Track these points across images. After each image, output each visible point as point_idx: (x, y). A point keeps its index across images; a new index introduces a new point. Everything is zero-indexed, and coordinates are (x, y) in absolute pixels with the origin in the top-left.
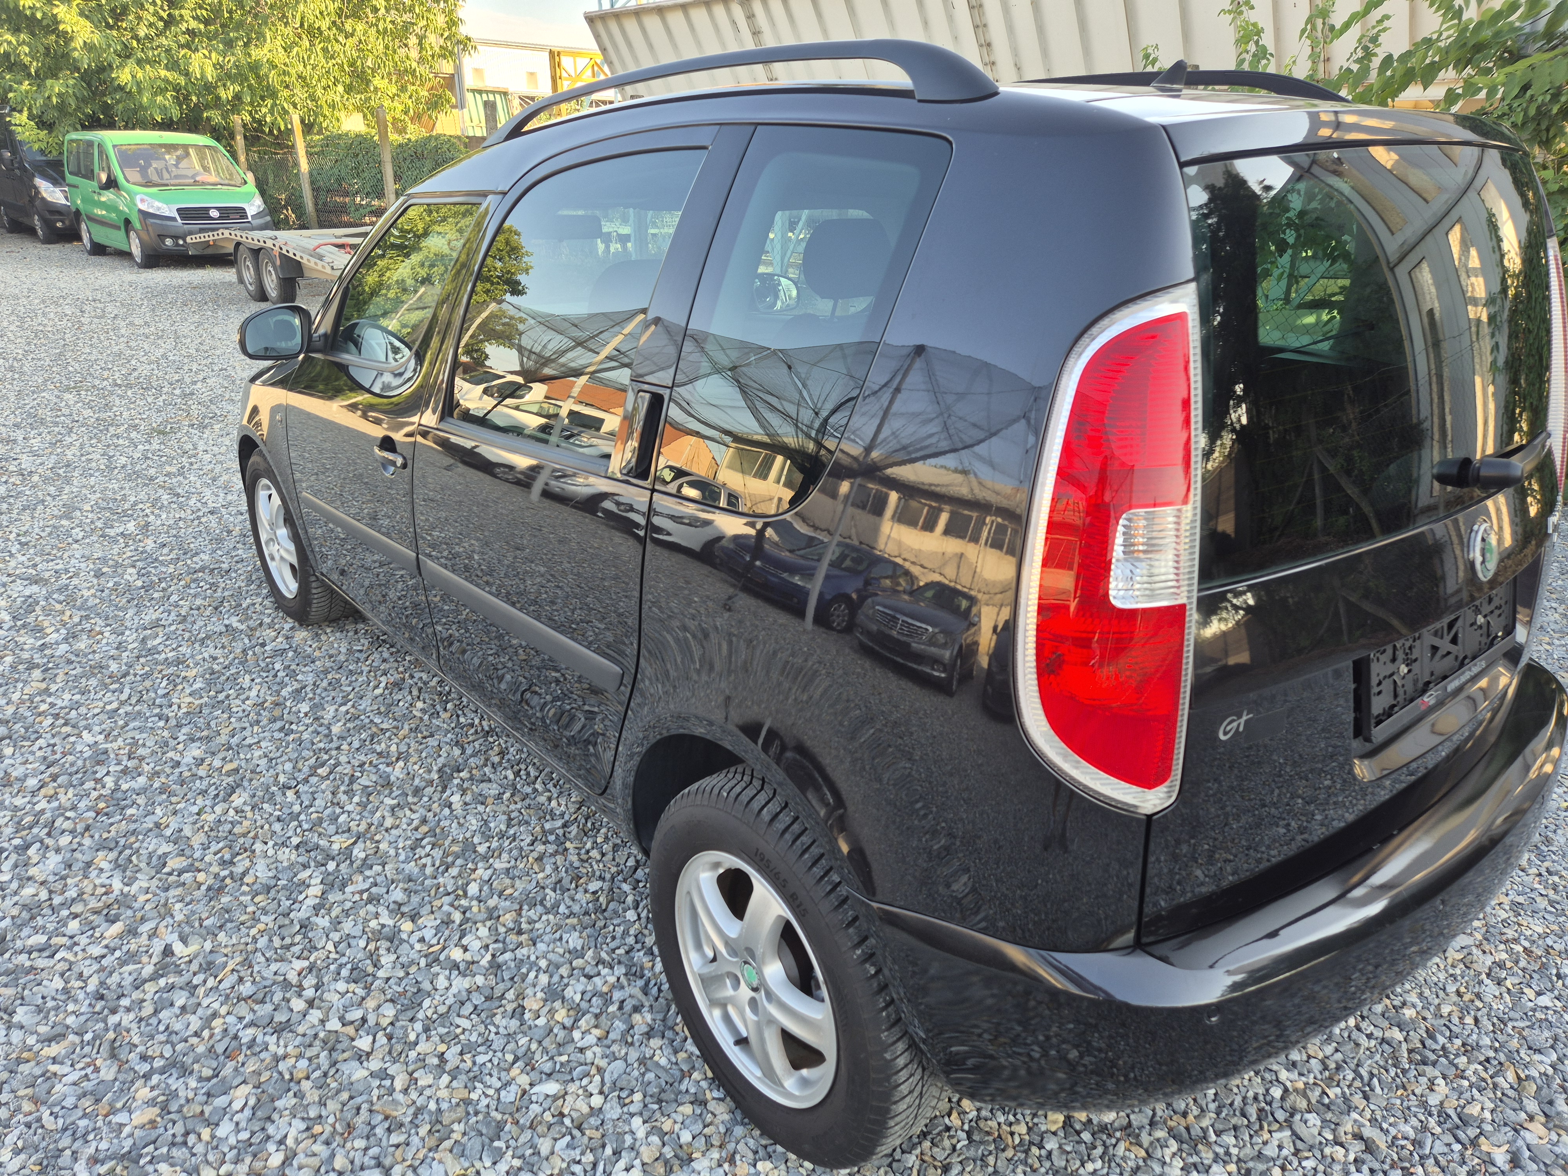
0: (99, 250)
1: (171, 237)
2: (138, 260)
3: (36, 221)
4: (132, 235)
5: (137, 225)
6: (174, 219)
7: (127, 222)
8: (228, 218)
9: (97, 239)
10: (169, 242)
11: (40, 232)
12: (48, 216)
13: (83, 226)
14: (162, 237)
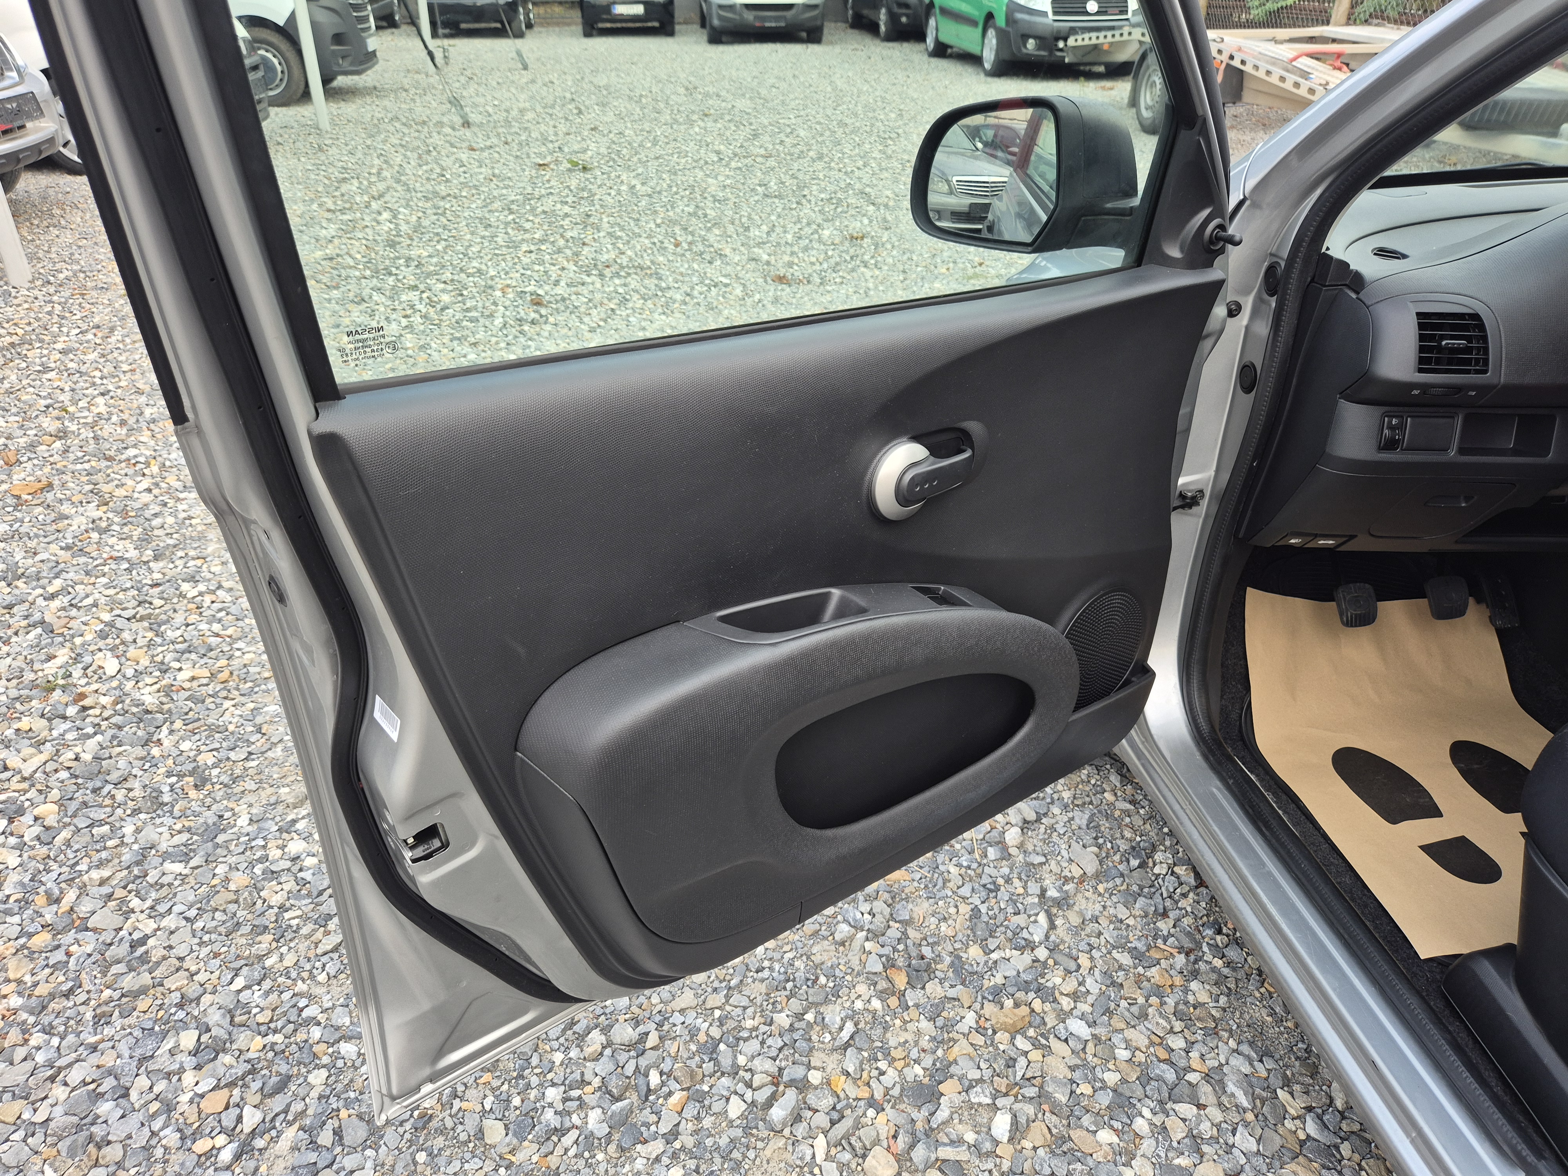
0: (941, 51)
1: (1035, 37)
2: (987, 66)
3: (883, 16)
4: (991, 33)
5: (1001, 21)
6: (1044, 14)
7: (990, 16)
8: (1105, 13)
9: (943, 38)
10: (1031, 44)
11: (883, 28)
12: (896, 10)
13: (932, 22)
14: (1025, 37)
